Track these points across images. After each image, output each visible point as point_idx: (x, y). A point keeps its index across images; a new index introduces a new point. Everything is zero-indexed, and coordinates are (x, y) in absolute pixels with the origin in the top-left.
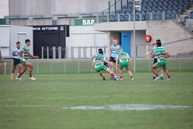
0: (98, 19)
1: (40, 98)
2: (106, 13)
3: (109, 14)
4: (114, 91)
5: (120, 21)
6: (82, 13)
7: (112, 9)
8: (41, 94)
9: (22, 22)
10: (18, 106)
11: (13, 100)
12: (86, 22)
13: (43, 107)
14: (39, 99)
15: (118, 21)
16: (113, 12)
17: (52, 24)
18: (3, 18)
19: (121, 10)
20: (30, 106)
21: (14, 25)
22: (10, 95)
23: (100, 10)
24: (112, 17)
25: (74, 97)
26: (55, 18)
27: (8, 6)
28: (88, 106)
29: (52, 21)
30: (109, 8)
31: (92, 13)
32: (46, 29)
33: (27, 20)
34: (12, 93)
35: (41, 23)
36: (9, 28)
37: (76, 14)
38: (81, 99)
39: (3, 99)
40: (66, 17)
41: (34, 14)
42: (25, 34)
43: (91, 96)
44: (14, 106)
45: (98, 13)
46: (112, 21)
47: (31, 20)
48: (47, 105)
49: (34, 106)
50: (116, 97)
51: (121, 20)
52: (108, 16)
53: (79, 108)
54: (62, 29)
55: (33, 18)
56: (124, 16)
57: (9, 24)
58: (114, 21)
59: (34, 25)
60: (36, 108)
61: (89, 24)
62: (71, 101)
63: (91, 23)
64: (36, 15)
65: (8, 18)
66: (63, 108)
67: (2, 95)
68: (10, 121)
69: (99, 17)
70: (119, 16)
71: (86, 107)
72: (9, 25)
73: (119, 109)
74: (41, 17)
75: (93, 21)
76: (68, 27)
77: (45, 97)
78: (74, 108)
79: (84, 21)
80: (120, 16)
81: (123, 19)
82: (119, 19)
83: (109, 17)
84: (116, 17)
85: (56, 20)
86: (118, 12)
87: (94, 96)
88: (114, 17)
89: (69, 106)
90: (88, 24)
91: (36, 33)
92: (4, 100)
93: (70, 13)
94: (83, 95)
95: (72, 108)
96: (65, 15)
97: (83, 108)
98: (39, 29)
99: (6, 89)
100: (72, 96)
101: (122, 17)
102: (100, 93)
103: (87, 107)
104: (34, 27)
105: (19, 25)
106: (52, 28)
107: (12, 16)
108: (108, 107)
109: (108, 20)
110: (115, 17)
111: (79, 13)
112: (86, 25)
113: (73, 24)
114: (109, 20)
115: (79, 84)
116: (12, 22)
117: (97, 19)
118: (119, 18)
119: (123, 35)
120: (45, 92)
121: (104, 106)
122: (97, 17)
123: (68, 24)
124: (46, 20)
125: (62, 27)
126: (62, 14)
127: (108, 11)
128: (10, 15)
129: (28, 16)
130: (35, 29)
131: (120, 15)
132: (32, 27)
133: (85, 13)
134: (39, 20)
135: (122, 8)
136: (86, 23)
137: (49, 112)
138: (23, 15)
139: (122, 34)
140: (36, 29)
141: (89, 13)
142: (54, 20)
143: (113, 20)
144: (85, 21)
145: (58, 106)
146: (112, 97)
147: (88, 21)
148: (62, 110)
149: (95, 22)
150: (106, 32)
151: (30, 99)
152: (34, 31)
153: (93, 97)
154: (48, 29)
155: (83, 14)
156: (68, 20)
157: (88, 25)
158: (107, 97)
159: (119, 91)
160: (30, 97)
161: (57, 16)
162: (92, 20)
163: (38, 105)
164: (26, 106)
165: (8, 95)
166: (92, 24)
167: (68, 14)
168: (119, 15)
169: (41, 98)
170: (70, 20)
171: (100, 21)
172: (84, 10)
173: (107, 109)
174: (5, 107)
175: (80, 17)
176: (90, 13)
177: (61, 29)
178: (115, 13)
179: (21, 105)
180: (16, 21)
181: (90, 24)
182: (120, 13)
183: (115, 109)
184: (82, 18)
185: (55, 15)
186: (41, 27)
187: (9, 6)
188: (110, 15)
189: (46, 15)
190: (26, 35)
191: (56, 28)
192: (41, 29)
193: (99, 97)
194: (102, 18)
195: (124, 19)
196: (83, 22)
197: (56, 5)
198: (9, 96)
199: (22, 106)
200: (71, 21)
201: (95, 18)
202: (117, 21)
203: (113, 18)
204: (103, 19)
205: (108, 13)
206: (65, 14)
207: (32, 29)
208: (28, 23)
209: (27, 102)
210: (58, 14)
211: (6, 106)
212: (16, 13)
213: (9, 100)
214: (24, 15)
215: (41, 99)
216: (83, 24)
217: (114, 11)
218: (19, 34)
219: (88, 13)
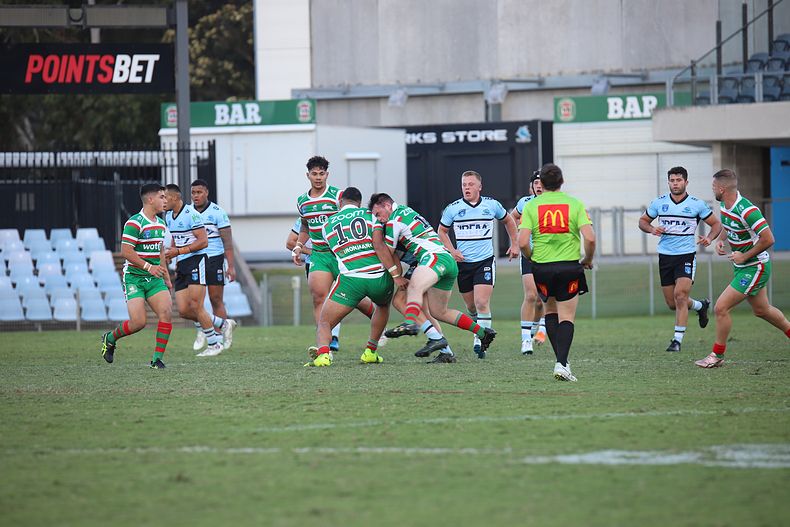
0: (672, 93)
1: (432, 420)
2: (704, 66)
3: (719, 72)
4: (741, 389)
5: (764, 101)
6: (607, 70)
7: (733, 52)
8: (440, 404)
9: (362, 112)
10: (346, 450)
11: (326, 426)
12: (624, 107)
13: (447, 456)
14: (431, 424)
15: (757, 99)
16: (735, 64)
17: (480, 119)
18: (287, 96)
19: (770, 55)
20: (394, 450)
21: (330, 123)
22: (316, 407)
23: (681, 58)
24: (730, 84)
25: (574, 416)
26: (496, 94)
27: (308, 52)
28: (630, 450)
29: (483, 106)
30: (719, 49)
31: (646, 70)
32: (457, 137)
33: (382, 104)
34: (324, 400)
35: (439, 114)
36: (310, 138)
37: (583, 73)
38: (603, 421)
39: (287, 426)
40: (541, 88)
41: (412, 79)
42: (375, 160)
43: (642, 411)
44: (331, 450)
45: (672, 68)
46: (731, 101)
47: (399, 104)
48: (462, 448)
49: (409, 451)
50: (747, 414)
51: (769, 97)
52: (714, 80)
53: (592, 458)
54: (523, 135)
55: (405, 93)
56: (781, 77)
57: (310, 122)
58: (740, 99)
59: (413, 122)
60: (419, 458)
61: (635, 116)
62: (560, 432)
63: (642, 110)
64: (419, 84)
65: (308, 99)
66: (529, 460)
67: (283, 406)
68: (316, 512)
69: (677, 84)
70: (761, 80)
71: (624, 457)
72: (311, 127)
73: (761, 465)
74: (437, 91)
75: (650, 103)
76: (548, 127)
77: (454, 413)
78: (573, 459)
79: (614, 104)
80: (765, 77)
81: (777, 91)
82: (759, 92)
83: (720, 86)
84: (748, 83)
85: (500, 100)
86: (757, 65)
87: (654, 408)
88: (738, 83)
89: (555, 454)
90: (632, 113)
91: (417, 155)
92: (292, 428)
93: (554, 72)
94: (609, 406)
95: (563, 459)
96: (536, 78)
97: (610, 457)
98: (430, 138)
99: (299, 384)
100: (563, 409)
101: (771, 82)
102: (680, 398)
103: (628, 454)
104: (411, 130)
105: (351, 124)
106: (481, 136)
107: (320, 90)
108: (713, 456)
109: (714, 95)
110: (742, 83)
111: (595, 72)
112: (622, 119)
113: (571, 117)
114: (717, 96)
115: (593, 361)
116: (322, 111)
117: (670, 93)
118: (761, 86)
119: (775, 156)
120: (455, 393)
121: (696, 451)
122: (669, 84)
123: (548, 116)
124: (457, 101)
125: (524, 129)
126: (523, 78)
127: (715, 61)
128: (316, 85)
129: (386, 87)
130: (415, 138)
131: (767, 73)
132: (402, 133)
133: (618, 71)
134: (428, 102)
135: (772, 44)
136: (621, 111)
137: (470, 474)
138: (367, 82)
139: (774, 153)
140: (420, 141)
141: (636, 70)
142: (490, 101)
143: (734, 98)
144: (620, 101)
145: (508, 450)
146: (730, 414)
147: (632, 101)
148: (525, 465)
149: (661, 106)
150: (708, 144)
151: (393, 423)
152: (411, 148)
153: (653, 413)
154: (466, 137)
155: (610, 75)
156: (548, 99)
157: (632, 119)
158: (711, 412)
159: (759, 388)
160: (394, 415)
161: (502, 86)
162: (646, 99)
163: (427, 447)
164: (379, 450)
165: (305, 409)
166: (647, 114)
167: (549, 75)
168: (758, 77)
169: (438, 420)
170: (557, 101)
171: (681, 102)
172: (612, 56)
173: (710, 464)
174: (296, 457)
175: (599, 88)
176: (640, 70)
177: (517, 137)
178: (741, 68)
179: (356, 447)
180: (340, 110)
181: (638, 114)
182: (762, 66)
183: (743, 464)
184: (606, 90)
185: (493, 82)
186: (439, 130)
187: (311, 48)
188: (724, 74)
189: (459, 80)
190: (378, 163)
191: (499, 135)
192: (439, 138)
193: (678, 415)
194: (688, 89)
195: (782, 89)
196: (612, 108)
197: (501, 40)
198: (309, 411)
199: (360, 450)
200: (561, 103)
201: (659, 91)
202: (752, 100)
203: (734, 87)
204: (691, 91)
205: (715, 70)
206: (532, 75)
207: (403, 139)
208: (387, 115)
209: (384, 433)
210: (509, 75)
211: (298, 450)
212: (339, 77)
213: (311, 427)
214: (368, 84)
215: (440, 424)
216: (611, 115)
217: (740, 59)
218: (349, 160)
219: (633, 70)
